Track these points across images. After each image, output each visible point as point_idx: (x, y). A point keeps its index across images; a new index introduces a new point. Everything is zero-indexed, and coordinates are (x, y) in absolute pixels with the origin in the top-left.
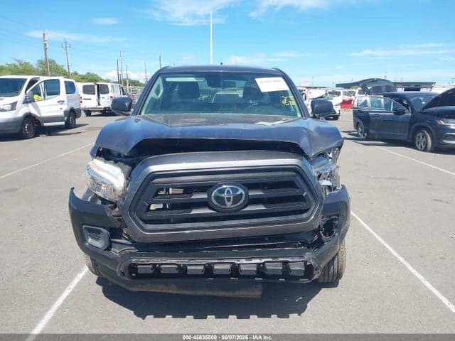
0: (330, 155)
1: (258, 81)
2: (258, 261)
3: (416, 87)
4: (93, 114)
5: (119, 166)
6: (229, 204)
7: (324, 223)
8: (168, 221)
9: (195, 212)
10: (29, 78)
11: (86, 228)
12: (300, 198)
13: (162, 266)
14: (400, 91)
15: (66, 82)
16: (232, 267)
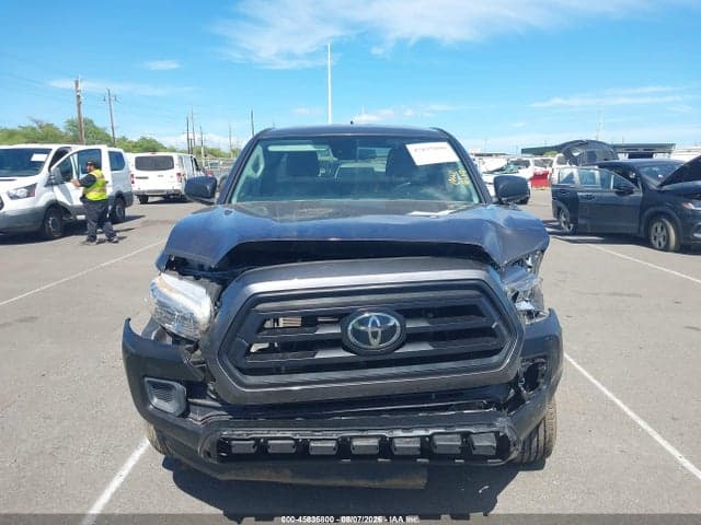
0: (529, 262)
1: (411, 148)
2: (422, 433)
3: (647, 151)
4: (150, 200)
5: (202, 284)
6: (375, 343)
7: (524, 370)
8: (276, 371)
9: (321, 355)
10: (55, 147)
11: (149, 382)
12: (487, 332)
13: (270, 442)
14: (623, 158)
15: (110, 153)
16: (380, 442)
